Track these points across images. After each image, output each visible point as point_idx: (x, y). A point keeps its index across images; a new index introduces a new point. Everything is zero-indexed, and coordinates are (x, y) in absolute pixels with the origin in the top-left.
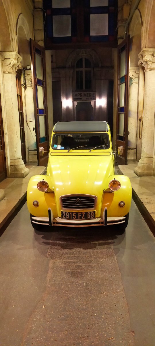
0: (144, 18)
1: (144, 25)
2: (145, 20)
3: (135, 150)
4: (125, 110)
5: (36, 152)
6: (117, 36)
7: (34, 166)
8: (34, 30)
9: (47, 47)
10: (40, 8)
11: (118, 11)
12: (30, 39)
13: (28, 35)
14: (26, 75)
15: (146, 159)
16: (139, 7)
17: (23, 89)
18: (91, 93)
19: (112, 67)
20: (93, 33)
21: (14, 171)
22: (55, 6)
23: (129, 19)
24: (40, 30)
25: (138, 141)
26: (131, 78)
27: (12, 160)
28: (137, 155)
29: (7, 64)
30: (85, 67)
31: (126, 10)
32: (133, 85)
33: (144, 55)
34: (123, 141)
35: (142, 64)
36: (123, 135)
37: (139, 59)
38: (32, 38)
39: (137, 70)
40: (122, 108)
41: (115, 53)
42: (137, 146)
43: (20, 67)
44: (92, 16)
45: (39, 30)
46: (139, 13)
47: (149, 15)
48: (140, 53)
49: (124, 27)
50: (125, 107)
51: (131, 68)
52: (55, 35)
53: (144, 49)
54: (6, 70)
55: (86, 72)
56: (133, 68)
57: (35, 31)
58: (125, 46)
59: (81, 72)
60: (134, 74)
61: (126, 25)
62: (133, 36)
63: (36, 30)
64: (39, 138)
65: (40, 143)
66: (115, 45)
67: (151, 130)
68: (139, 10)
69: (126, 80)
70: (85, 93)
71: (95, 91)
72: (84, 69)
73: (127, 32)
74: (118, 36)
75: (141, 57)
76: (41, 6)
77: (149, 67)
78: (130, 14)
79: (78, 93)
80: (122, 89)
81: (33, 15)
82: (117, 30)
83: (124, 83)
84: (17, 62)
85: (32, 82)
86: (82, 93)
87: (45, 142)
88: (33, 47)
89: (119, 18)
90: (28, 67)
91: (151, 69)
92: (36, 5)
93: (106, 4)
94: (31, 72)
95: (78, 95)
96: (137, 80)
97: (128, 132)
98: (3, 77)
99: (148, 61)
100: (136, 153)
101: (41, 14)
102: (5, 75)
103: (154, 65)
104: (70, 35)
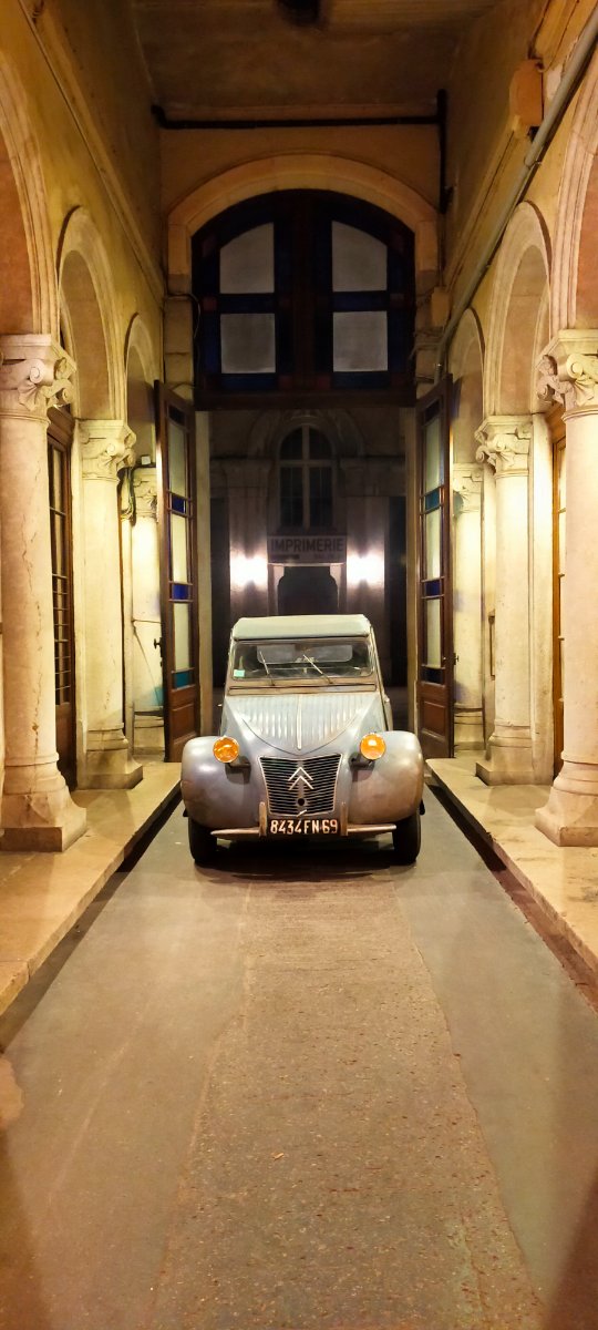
0: (489, 337)
1: (490, 356)
2: (491, 341)
4: (441, 589)
5: (160, 720)
6: (414, 372)
7: (154, 763)
8: (166, 354)
9: (200, 403)
10: (184, 295)
11: (417, 304)
12: (156, 382)
13: (148, 374)
14: (135, 484)
15: (509, 733)
16: (476, 303)
17: (126, 523)
18: (332, 538)
19: (400, 458)
20: (340, 366)
22: (227, 287)
24: (183, 354)
25: (486, 686)
26: (458, 497)
27: (91, 735)
28: (487, 728)
29: (93, 455)
30: (313, 456)
31: (439, 302)
32: (464, 516)
33: (490, 434)
34: (438, 685)
35: (487, 456)
36: (437, 665)
37: (478, 444)
38: (157, 378)
39: (476, 471)
40: (436, 581)
41: (409, 421)
42: (486, 701)
43: (130, 460)
44: (338, 317)
45: (178, 354)
46: (474, 319)
48: (480, 428)
49: (435, 349)
50: (443, 581)
51: (458, 466)
52: (226, 369)
53: (491, 419)
54: (90, 471)
55: (313, 471)
56: (463, 466)
57: (166, 357)
58: (437, 403)
59: (298, 471)
60: (468, 484)
61: (441, 345)
62: (461, 375)
63: (171, 354)
64: (172, 673)
65: (174, 688)
66: (409, 399)
67: (520, 642)
68: (474, 312)
69: (442, 500)
70: (311, 538)
71: (345, 534)
72: (306, 463)
73: (442, 363)
74: (417, 375)
75: (483, 438)
76: (187, 287)
77: (506, 466)
78: (450, 317)
79: (285, 538)
80: (431, 526)
81: (164, 314)
82: (414, 357)
83: (437, 508)
84: (123, 447)
85: (155, 502)
86: (301, 538)
87: (188, 686)
88: (162, 402)
89: (419, 323)
90: (146, 461)
91: (513, 472)
92: (173, 286)
93: (380, 284)
94: (155, 475)
95: (287, 546)
96: (476, 500)
97: (454, 654)
98: (82, 490)
99: (503, 453)
100: (481, 719)
101: (187, 311)
102: (88, 484)
103: (521, 462)
104: (272, 370)
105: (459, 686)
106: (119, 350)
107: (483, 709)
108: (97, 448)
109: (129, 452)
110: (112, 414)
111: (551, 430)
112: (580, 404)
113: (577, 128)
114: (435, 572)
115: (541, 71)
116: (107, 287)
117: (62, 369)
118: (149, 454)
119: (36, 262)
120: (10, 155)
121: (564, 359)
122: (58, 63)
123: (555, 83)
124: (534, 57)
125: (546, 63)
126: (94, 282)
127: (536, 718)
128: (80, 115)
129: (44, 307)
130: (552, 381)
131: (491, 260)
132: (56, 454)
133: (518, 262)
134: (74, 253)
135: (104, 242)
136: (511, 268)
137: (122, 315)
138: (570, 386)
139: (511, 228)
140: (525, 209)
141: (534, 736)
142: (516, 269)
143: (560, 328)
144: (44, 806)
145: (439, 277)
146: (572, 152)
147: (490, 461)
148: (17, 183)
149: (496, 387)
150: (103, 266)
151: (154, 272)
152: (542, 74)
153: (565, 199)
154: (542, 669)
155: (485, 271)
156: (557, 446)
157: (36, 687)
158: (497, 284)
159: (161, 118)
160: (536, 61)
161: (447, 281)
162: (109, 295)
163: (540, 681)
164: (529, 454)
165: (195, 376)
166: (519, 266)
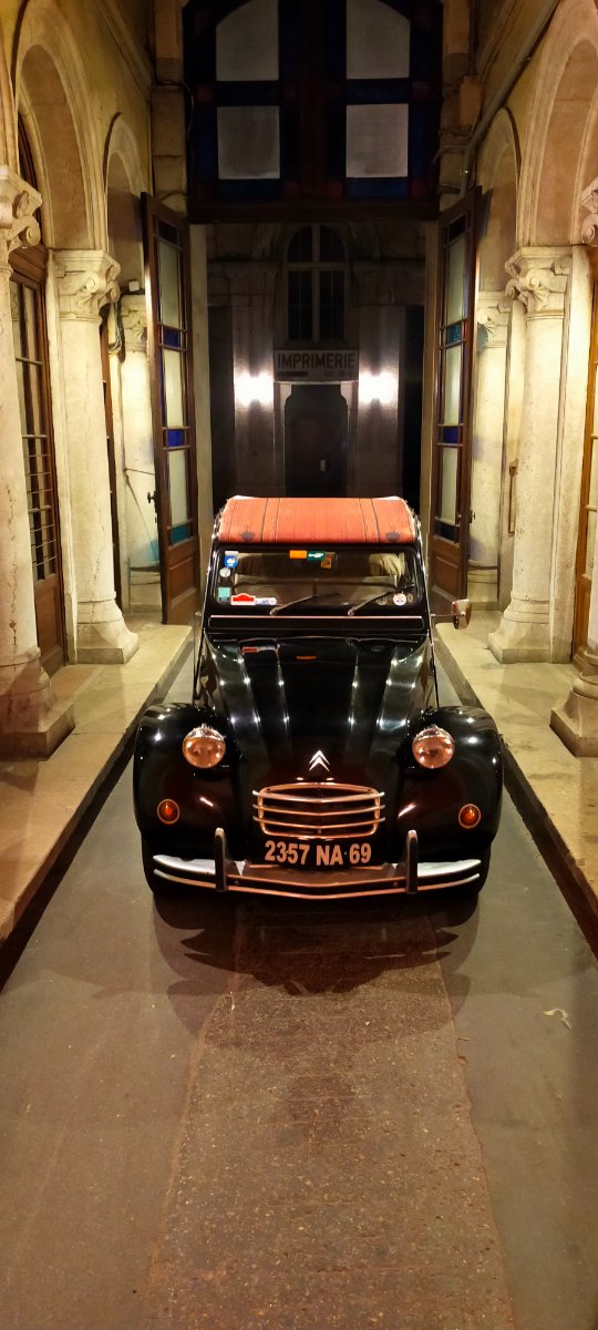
0: (526, 148)
1: (526, 170)
2: (528, 152)
3: (496, 571)
4: (461, 437)
5: (156, 577)
6: (438, 179)
7: (150, 625)
8: (155, 157)
9: (195, 215)
10: (174, 84)
11: (443, 94)
12: (143, 194)
13: (134, 181)
14: (123, 314)
15: (525, 607)
16: (512, 102)
17: (114, 360)
18: (343, 352)
19: (420, 261)
20: (353, 171)
21: (92, 642)
22: (224, 74)
23: (478, 133)
24: (175, 157)
25: (504, 542)
26: (483, 330)
27: (83, 606)
28: (501, 588)
29: (73, 292)
30: (323, 258)
31: (469, 94)
32: (489, 351)
33: (523, 268)
34: (452, 543)
35: (518, 293)
36: (451, 521)
37: (508, 277)
38: (144, 190)
39: (502, 301)
40: (453, 429)
41: (431, 232)
42: (502, 559)
43: (113, 295)
44: (353, 111)
45: (169, 156)
46: (509, 122)
47: (540, 145)
48: (512, 260)
49: (463, 152)
50: (462, 428)
51: (483, 293)
52: (225, 174)
53: (525, 251)
54: (68, 310)
55: (323, 275)
56: (490, 294)
57: (155, 161)
58: (464, 217)
59: (308, 275)
60: (493, 314)
61: (469, 148)
62: (491, 186)
63: (160, 157)
64: (169, 528)
65: (171, 544)
66: (433, 214)
67: (544, 511)
68: (510, 112)
69: (467, 337)
70: (320, 353)
71: (357, 348)
72: (316, 266)
73: (470, 169)
74: (441, 182)
75: (515, 271)
76: (177, 74)
77: (539, 308)
78: (480, 117)
79: (293, 352)
80: (451, 363)
81: (152, 108)
82: (439, 160)
83: (457, 345)
84: (104, 282)
85: (145, 335)
86: (310, 353)
87: (186, 540)
88: (150, 219)
89: (445, 121)
90: (132, 288)
91: (547, 313)
92: (162, 72)
93: (401, 71)
94: (144, 304)
95: (295, 362)
96: (500, 335)
97: (471, 512)
98: (60, 333)
99: (536, 289)
100: (496, 580)
101: (178, 104)
102: (67, 326)
103: (556, 303)
104: (275, 175)
105: (475, 542)
106: (97, 165)
107: (498, 568)
108: (75, 283)
109: (112, 285)
110: (91, 241)
114: (453, 417)
116: (79, 85)
118: (138, 279)
126: (64, 83)
127: (556, 592)
131: (533, 51)
132: (28, 294)
133: (566, 58)
134: (36, 49)
135: (74, 32)
136: (557, 66)
137: (101, 119)
141: (552, 612)
142: (563, 66)
144: (26, 708)
145: (471, 64)
147: (522, 296)
149: (532, 211)
150: (73, 59)
151: (138, 60)
154: (565, 540)
155: (525, 65)
157: (12, 582)
158: (539, 85)
161: (480, 69)
162: (82, 96)
163: (563, 554)
164: (566, 293)
165: (188, 183)
166: (567, 65)
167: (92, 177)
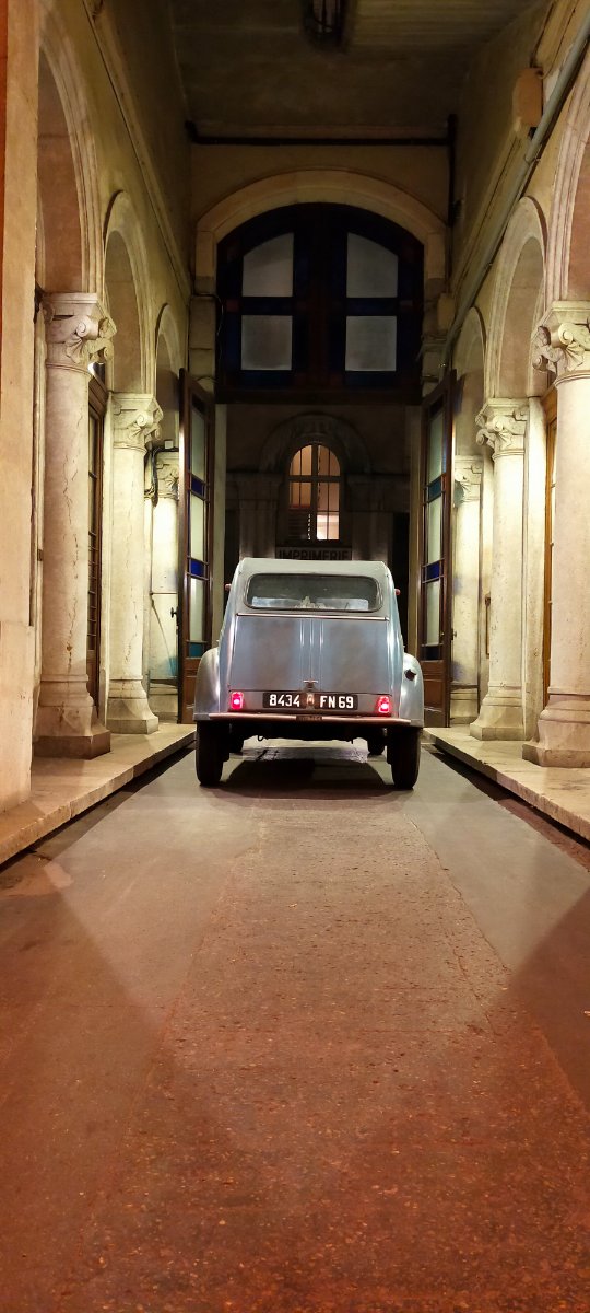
0: (491, 327)
1: (491, 344)
2: (492, 332)
3: (476, 690)
4: (441, 570)
5: (174, 688)
6: (421, 373)
8: (190, 349)
9: (221, 396)
10: (209, 295)
11: (425, 309)
12: (182, 370)
13: (175, 361)
14: (158, 466)
15: (501, 693)
16: (479, 302)
18: (337, 550)
19: (405, 476)
20: (352, 365)
21: (120, 714)
22: (250, 289)
23: (452, 333)
24: (206, 350)
25: (483, 664)
26: (460, 487)
27: (115, 683)
29: (124, 426)
31: (445, 307)
32: (465, 505)
33: (489, 416)
34: (437, 663)
35: (486, 439)
36: (436, 643)
37: (478, 428)
38: (181, 367)
39: (476, 463)
40: (438, 562)
41: (415, 422)
42: (481, 677)
43: (157, 434)
44: (351, 321)
45: (202, 349)
46: (478, 315)
48: (481, 412)
49: (441, 351)
50: (443, 563)
51: (459, 458)
52: (246, 365)
53: (491, 402)
54: (120, 440)
56: (465, 458)
57: (190, 351)
60: (468, 475)
61: (446, 347)
62: (463, 373)
63: (195, 349)
64: (187, 642)
65: (187, 657)
66: (416, 398)
67: (513, 610)
68: (478, 310)
69: (444, 488)
70: (317, 551)
71: (351, 547)
73: (447, 363)
74: (423, 375)
75: (483, 421)
76: (211, 288)
77: (503, 448)
79: (293, 549)
81: (190, 312)
82: (421, 358)
83: (438, 497)
84: (152, 420)
85: (175, 486)
86: (308, 550)
88: (186, 391)
89: (426, 327)
90: (168, 445)
91: (514, 452)
92: (199, 287)
93: (391, 291)
94: (177, 458)
95: (294, 557)
96: (475, 491)
97: (453, 630)
99: (501, 434)
100: (476, 697)
101: (211, 311)
102: (119, 452)
103: (518, 443)
104: (287, 367)
105: (457, 664)
107: (478, 687)
108: (128, 419)
109: (155, 427)
110: (143, 388)
111: (546, 412)
112: (570, 369)
113: (571, 121)
114: (435, 556)
115: (541, 78)
116: (143, 271)
117: (105, 328)
118: (173, 438)
119: (87, 230)
120: (70, 131)
121: (556, 328)
122: (111, 60)
123: (553, 84)
124: (536, 67)
125: (545, 72)
126: (132, 265)
127: (526, 678)
128: (127, 110)
129: (92, 272)
130: (545, 351)
131: (493, 259)
133: (518, 255)
134: (115, 234)
135: (142, 230)
136: (512, 262)
137: (155, 301)
138: (562, 353)
139: (513, 223)
140: (526, 203)
141: (524, 694)
142: (516, 262)
143: (554, 299)
144: (75, 718)
145: (446, 284)
146: (567, 143)
147: (489, 443)
148: (74, 157)
149: (496, 374)
150: (140, 249)
151: (183, 273)
152: (542, 81)
153: (559, 186)
154: (533, 632)
155: (487, 270)
156: (550, 428)
157: (72, 613)
158: (499, 278)
159: (194, 134)
160: (538, 69)
161: (453, 287)
162: (144, 279)
163: (531, 644)
164: (525, 435)
165: (216, 371)
166: (519, 259)
167: (146, 339)
